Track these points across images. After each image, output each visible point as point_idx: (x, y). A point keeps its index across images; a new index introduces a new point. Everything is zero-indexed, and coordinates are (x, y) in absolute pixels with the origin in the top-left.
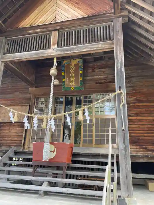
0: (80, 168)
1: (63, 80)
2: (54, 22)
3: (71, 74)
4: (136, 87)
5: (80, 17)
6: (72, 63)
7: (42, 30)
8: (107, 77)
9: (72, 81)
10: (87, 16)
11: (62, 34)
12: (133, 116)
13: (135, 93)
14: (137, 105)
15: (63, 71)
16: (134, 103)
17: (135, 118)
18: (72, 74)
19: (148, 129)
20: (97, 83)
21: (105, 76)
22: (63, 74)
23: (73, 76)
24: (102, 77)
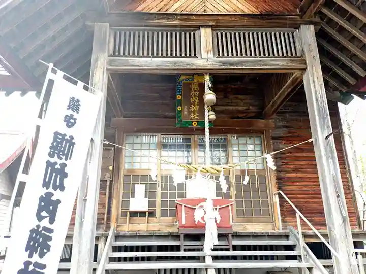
0: (219, 257)
1: (179, 108)
2: (203, 13)
3: (191, 99)
4: (292, 128)
5: (247, 12)
6: (196, 81)
7: (181, 22)
8: (248, 109)
9: (194, 111)
10: (259, 13)
11: (217, 34)
12: (291, 173)
13: (291, 137)
14: (296, 156)
15: (178, 93)
16: (291, 152)
17: (294, 175)
18: (194, 99)
19: (313, 192)
20: (233, 118)
21: (245, 108)
22: (179, 97)
23: (196, 103)
24: (240, 108)
